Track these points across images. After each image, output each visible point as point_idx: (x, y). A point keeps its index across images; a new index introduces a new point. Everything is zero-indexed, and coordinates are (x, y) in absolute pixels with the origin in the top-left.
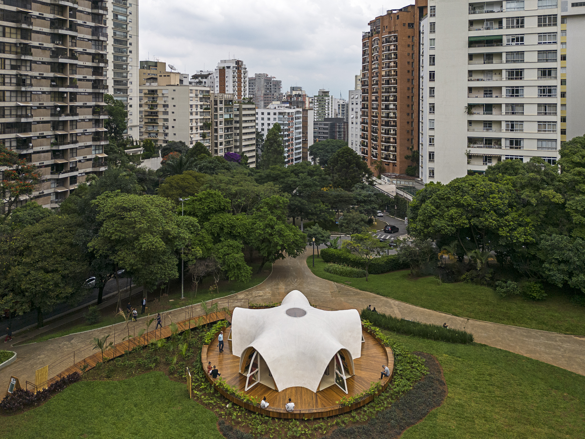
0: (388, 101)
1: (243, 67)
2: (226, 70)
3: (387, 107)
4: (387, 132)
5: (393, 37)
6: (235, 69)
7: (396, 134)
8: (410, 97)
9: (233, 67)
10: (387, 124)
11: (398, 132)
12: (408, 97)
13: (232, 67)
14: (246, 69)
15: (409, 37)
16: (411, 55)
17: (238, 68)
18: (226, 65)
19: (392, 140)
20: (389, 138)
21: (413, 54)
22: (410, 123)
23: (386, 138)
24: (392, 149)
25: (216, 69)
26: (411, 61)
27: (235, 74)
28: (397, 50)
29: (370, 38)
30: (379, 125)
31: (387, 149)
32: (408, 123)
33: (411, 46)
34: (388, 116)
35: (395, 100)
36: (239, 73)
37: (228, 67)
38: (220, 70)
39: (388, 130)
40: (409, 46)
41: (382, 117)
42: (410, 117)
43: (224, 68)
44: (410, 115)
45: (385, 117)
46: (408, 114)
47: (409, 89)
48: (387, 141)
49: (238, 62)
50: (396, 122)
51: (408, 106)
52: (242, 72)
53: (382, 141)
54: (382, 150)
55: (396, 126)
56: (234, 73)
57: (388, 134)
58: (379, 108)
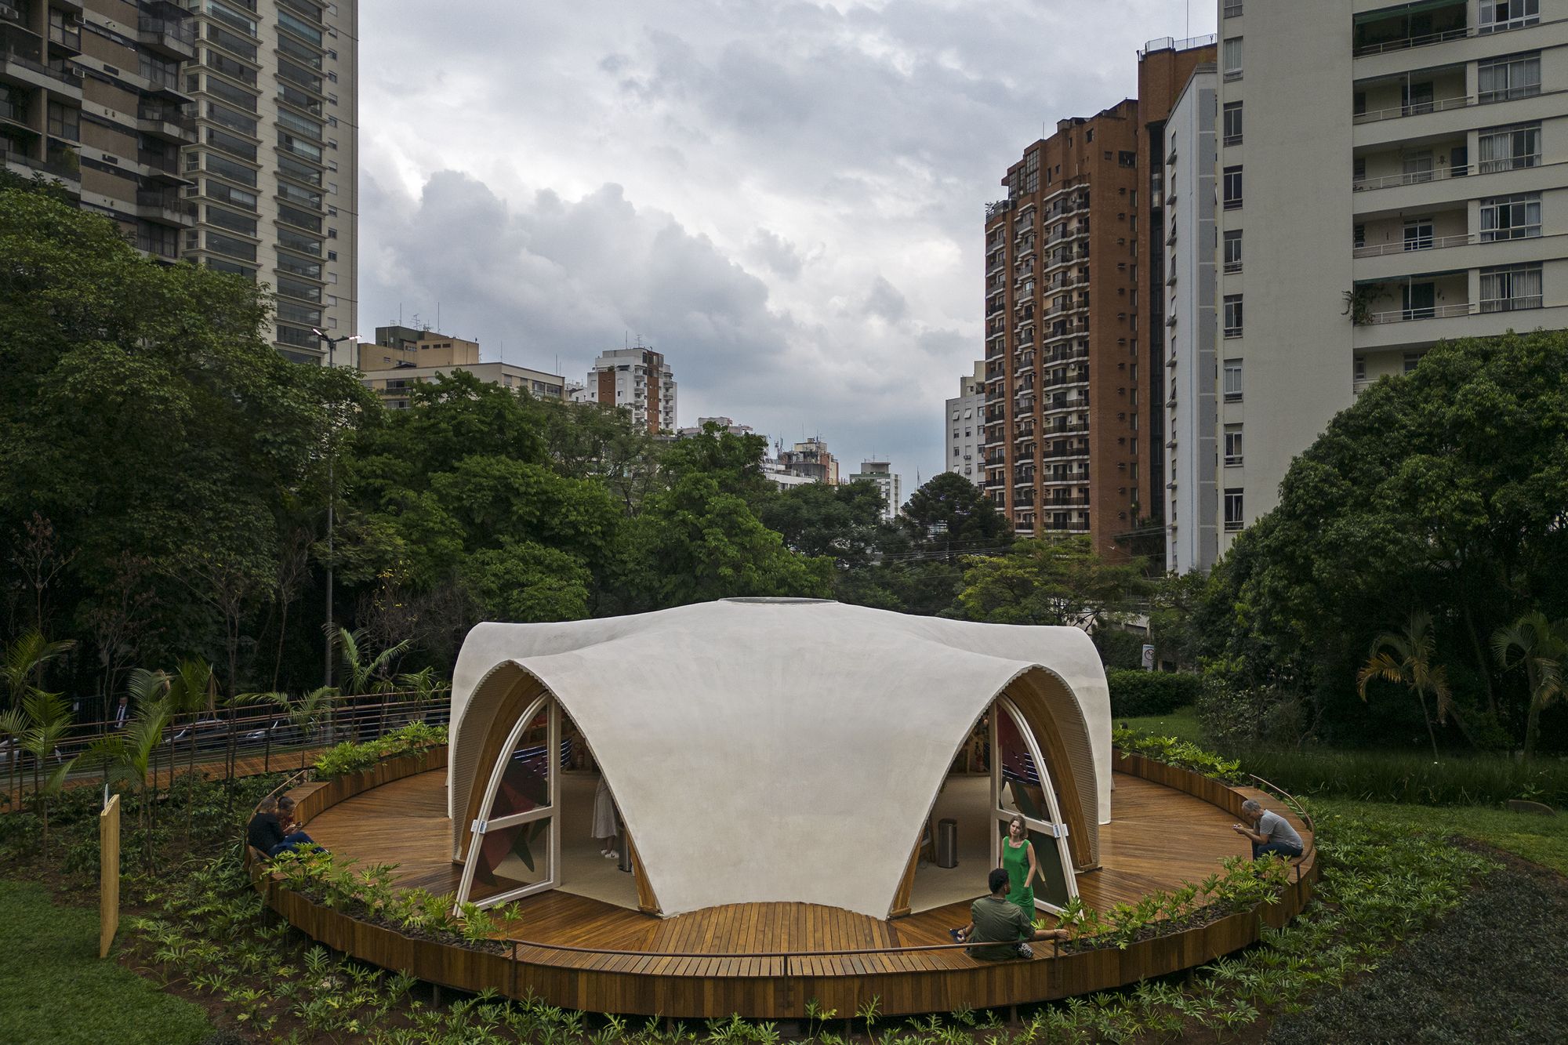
0: (1064, 380)
1: (664, 370)
2: (618, 375)
3: (1060, 401)
4: (1062, 472)
5: (1075, 195)
6: (641, 373)
7: (1086, 476)
8: (1128, 366)
9: (637, 368)
10: (1061, 448)
11: (1093, 469)
12: (1122, 366)
13: (632, 368)
14: (671, 376)
15: (1123, 191)
16: (1128, 243)
17: (649, 372)
18: (617, 362)
19: (1075, 494)
20: (1068, 488)
21: (1133, 242)
22: (1128, 443)
23: (1057, 492)
24: (1075, 519)
25: (589, 374)
26: (1128, 261)
27: (642, 385)
28: (1087, 230)
29: (1009, 216)
30: (1038, 454)
31: (1061, 521)
32: (1122, 440)
33: (1128, 218)
34: (1062, 426)
35: (1083, 377)
36: (653, 385)
37: (624, 368)
38: (601, 374)
39: (1064, 467)
40: (1122, 216)
41: (1045, 432)
42: (1128, 425)
43: (611, 369)
44: (1128, 418)
45: (1055, 430)
46: (1122, 416)
47: (1122, 342)
48: (1062, 497)
49: (648, 356)
50: (1087, 441)
51: (1122, 391)
52: (661, 384)
53: (1046, 502)
54: (1048, 526)
55: (1086, 451)
56: (638, 384)
57: (1064, 478)
58: (1037, 407)
